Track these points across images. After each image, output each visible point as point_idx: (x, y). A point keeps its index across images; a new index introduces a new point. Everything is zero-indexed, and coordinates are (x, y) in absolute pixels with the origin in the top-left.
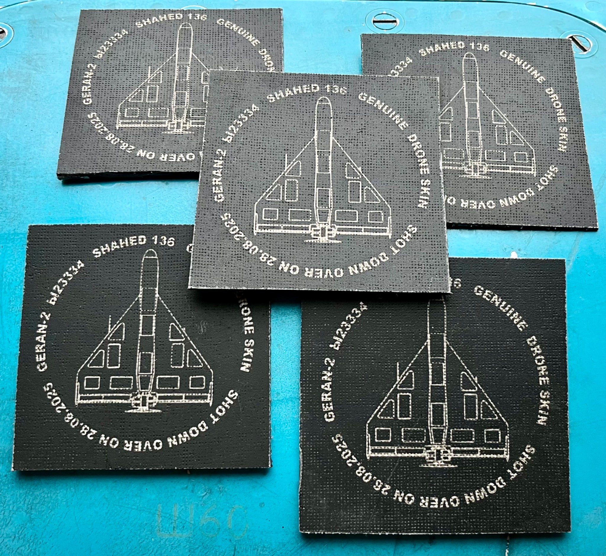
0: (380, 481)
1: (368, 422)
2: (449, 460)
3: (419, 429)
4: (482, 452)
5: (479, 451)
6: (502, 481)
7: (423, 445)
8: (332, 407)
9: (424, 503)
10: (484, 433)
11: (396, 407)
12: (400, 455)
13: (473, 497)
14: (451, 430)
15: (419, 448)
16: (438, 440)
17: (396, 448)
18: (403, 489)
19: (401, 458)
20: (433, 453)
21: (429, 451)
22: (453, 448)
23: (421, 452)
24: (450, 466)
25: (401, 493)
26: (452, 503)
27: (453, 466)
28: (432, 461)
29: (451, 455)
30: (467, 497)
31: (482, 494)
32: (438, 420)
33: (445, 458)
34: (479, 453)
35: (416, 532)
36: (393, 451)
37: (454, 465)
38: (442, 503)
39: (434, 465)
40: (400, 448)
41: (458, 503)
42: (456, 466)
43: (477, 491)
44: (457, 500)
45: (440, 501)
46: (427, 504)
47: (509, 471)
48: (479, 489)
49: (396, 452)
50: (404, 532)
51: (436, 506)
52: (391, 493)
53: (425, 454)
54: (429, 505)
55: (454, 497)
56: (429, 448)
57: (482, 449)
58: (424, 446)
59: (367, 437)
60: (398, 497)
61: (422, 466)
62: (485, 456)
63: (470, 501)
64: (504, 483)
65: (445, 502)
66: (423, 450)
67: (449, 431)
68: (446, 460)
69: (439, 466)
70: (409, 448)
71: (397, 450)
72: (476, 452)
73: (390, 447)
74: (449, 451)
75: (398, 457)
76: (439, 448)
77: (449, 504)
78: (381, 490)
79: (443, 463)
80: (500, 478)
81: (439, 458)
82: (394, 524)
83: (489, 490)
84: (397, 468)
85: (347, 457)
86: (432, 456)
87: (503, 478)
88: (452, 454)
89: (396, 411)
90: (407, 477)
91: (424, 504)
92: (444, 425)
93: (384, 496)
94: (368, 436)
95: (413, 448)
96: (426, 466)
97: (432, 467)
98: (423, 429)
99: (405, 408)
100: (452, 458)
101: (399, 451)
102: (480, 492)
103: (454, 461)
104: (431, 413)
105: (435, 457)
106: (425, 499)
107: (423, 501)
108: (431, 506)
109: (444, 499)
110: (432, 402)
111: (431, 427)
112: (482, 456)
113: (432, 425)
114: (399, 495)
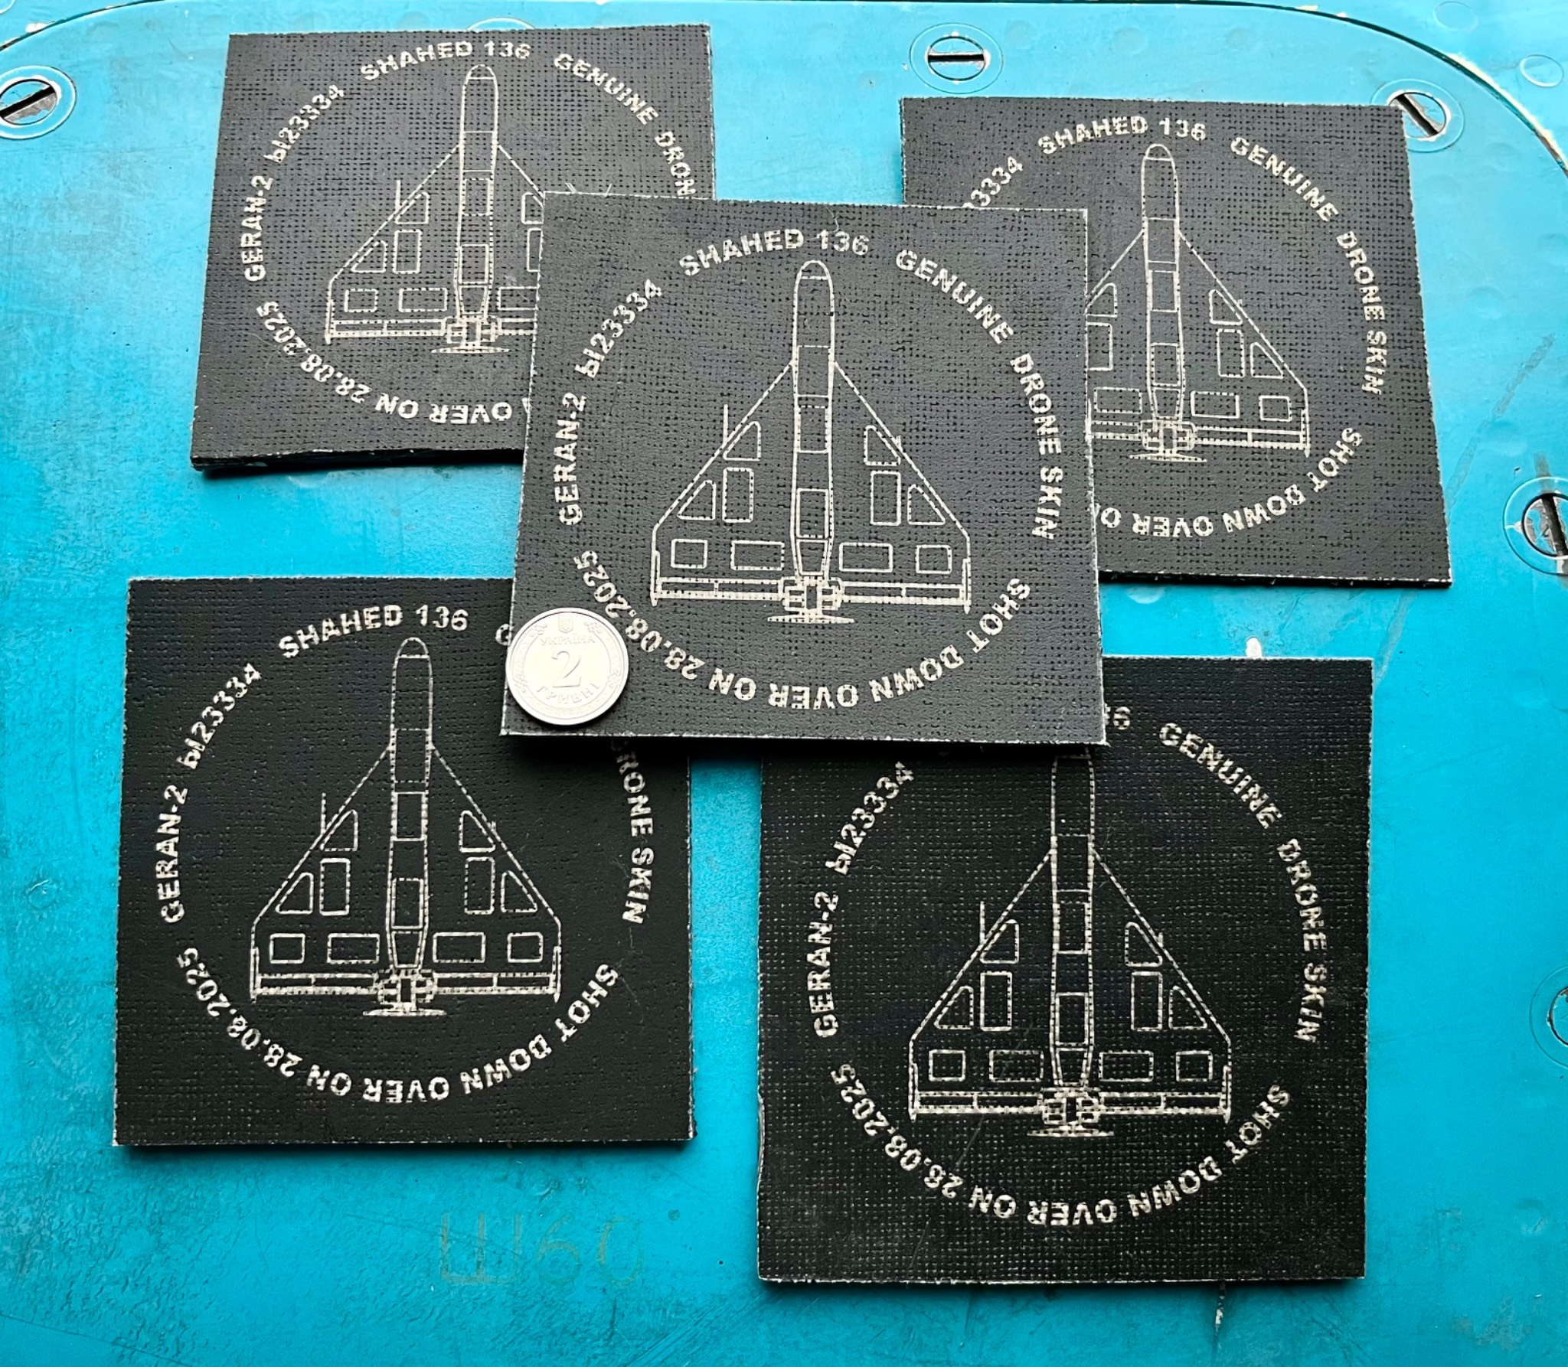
0: (939, 1167)
1: (914, 1037)
2: (1096, 1120)
3: (1028, 1052)
4: (1169, 1103)
5: (1163, 1099)
6: (1213, 1165)
7: (1036, 1088)
8: (831, 1005)
9: (1037, 1214)
10: (1174, 1060)
11: (977, 1004)
12: (984, 1110)
13: (1147, 1202)
14: (1101, 1055)
15: (1029, 1095)
16: (1072, 1074)
17: (976, 1095)
18: (990, 1184)
19: (988, 1116)
20: (1059, 1105)
21: (1051, 1101)
22: (1103, 1095)
23: (1032, 1102)
24: (1096, 1133)
25: (985, 1193)
26: (1100, 1215)
27: (1103, 1134)
28: (1056, 1122)
29: (1099, 1110)
30: (1133, 1202)
31: (1168, 1194)
32: (1072, 1031)
33: (1086, 1116)
34: (1163, 1104)
35: (1020, 1278)
36: (969, 1101)
37: (1107, 1131)
38: (1077, 1215)
39: (1061, 1132)
40: (985, 1095)
41: (1113, 1215)
42: (1112, 1133)
43: (1158, 1187)
44: (1112, 1208)
45: (1072, 1211)
46: (1043, 1217)
47: (1230, 1144)
48: (1162, 1183)
49: (975, 1104)
50: (991, 1279)
51: (1064, 1222)
52: (964, 1193)
53: (1042, 1108)
54: (1049, 1218)
55: (1104, 1202)
56: (1051, 1095)
57: (1169, 1095)
58: (1038, 1090)
59: (911, 1070)
60: (979, 1202)
61: (1034, 1133)
62: (1176, 1111)
63: (1140, 1210)
64: (1218, 1171)
65: (1083, 1212)
66: (1036, 1099)
67: (1096, 1056)
68: (1089, 1121)
69: (1073, 1135)
70: (1007, 1094)
71: (979, 1099)
72: (1155, 1102)
73: (961, 1094)
74: (1095, 1100)
75: (979, 1115)
76: (1072, 1095)
77: (1094, 1217)
78: (941, 1187)
79: (1080, 1128)
80: (1209, 1158)
81: (1072, 1116)
82: (969, 1261)
83: (1183, 1187)
84: (977, 1140)
85: (865, 1114)
86: (1057, 1112)
87: (1215, 1159)
88: (1103, 1107)
89: (977, 1011)
90: (999, 1158)
91: (1037, 1217)
92: (1086, 1042)
93: (947, 1200)
94: (913, 1069)
95: (1015, 1095)
96: (1042, 1134)
97: (1057, 1135)
98: (1035, 1052)
99: (998, 1004)
100: (1102, 1117)
101: (982, 1102)
102: (1163, 1190)
103: (1105, 1123)
104: (1057, 1015)
105: (1064, 1115)
106: (1039, 1206)
107: (1035, 1211)
108: (1054, 1223)
109: (1081, 1207)
110: (1058, 990)
111: (1055, 1047)
112: (1169, 1111)
113: (1058, 1043)
114: (981, 1197)
